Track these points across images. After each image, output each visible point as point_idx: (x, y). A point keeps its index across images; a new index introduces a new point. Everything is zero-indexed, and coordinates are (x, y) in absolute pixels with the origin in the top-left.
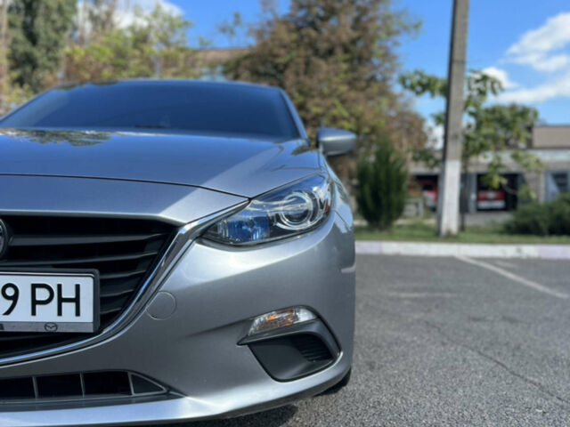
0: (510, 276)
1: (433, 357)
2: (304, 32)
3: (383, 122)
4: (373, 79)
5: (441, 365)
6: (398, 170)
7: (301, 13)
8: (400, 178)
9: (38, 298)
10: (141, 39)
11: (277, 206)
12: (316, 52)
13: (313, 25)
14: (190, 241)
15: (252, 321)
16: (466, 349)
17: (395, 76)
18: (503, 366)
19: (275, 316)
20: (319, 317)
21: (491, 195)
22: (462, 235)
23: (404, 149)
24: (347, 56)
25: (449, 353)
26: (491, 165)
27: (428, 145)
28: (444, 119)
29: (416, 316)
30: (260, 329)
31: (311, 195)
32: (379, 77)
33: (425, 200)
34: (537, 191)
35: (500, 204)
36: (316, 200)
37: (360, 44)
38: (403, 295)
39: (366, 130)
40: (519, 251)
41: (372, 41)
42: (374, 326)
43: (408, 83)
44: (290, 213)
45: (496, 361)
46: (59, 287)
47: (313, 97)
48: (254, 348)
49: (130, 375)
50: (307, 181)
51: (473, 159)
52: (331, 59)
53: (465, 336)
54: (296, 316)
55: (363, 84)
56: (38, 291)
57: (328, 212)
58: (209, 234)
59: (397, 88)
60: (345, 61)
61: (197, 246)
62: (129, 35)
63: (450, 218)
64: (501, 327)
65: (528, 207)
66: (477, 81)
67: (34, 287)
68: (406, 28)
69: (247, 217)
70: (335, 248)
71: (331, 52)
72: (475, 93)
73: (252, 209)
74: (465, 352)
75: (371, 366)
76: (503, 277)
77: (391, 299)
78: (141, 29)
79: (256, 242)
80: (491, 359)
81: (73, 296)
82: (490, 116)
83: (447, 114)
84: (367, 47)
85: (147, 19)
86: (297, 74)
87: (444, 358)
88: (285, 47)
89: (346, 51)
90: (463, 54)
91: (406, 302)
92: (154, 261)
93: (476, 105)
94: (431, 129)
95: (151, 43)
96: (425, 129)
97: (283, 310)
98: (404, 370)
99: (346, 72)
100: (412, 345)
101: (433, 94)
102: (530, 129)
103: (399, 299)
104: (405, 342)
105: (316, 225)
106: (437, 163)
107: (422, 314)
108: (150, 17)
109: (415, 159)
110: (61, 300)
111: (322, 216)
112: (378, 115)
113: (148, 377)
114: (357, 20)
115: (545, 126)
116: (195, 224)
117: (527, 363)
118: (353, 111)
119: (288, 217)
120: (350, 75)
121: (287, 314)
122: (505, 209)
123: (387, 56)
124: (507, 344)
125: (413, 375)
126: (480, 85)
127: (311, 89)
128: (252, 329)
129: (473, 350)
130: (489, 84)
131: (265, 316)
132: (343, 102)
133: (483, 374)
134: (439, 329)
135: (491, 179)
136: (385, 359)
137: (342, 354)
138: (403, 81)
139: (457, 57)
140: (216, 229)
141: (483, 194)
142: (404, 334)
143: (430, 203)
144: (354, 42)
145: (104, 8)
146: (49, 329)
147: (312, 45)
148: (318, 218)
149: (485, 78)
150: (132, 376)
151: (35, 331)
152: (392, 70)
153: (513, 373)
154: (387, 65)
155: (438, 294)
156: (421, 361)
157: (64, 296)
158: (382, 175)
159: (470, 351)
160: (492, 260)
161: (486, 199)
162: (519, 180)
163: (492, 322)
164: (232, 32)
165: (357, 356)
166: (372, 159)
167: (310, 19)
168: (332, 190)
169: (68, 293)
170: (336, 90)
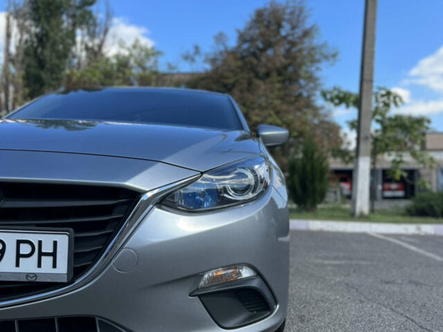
0: (413, 248)
1: (353, 313)
2: (247, 59)
3: (308, 128)
4: (300, 95)
5: (360, 319)
6: (321, 164)
7: (245, 46)
8: (323, 171)
9: (22, 252)
10: (123, 64)
11: (225, 180)
12: (257, 75)
13: (254, 54)
14: (151, 206)
15: (202, 276)
16: (380, 306)
17: (318, 93)
18: (412, 321)
19: (221, 272)
20: (259, 274)
21: (394, 186)
22: (372, 216)
23: (325, 149)
24: (280, 78)
25: (366, 309)
26: (394, 161)
27: (343, 147)
28: (356, 125)
29: (338, 279)
30: (208, 283)
31: (253, 171)
32: (305, 94)
33: (341, 190)
34: (430, 183)
35: (400, 193)
36: (256, 175)
37: (290, 69)
38: (326, 262)
39: (295, 134)
40: (419, 229)
41: (300, 66)
42: (304, 287)
43: (329, 96)
44: (235, 186)
45: (406, 317)
46: (40, 243)
47: (253, 109)
48: (203, 298)
49: (97, 319)
50: (249, 160)
51: (379, 157)
52: (268, 80)
53: (379, 295)
54: (240, 273)
55: (293, 99)
56: (22, 245)
57: (266, 187)
58: (167, 201)
59: (319, 102)
60: (279, 82)
61: (156, 210)
62: (114, 61)
63: (362, 202)
64: (408, 288)
65: (424, 195)
66: (383, 96)
67: (19, 242)
68: (326, 57)
69: (199, 189)
70: (273, 220)
71: (268, 75)
72: (381, 105)
73: (203, 182)
74: (380, 309)
75: (302, 319)
76: (407, 250)
77: (317, 265)
78: (124, 57)
79: (207, 209)
80: (402, 314)
81: (51, 251)
82: (393, 123)
83: (359, 121)
84: (296, 72)
85: (128, 49)
86: (242, 91)
87: (363, 313)
88: (232, 71)
89: (280, 74)
90: (371, 74)
91: (329, 268)
92: (120, 222)
93: (383, 115)
94: (346, 135)
95: (131, 68)
96: (341, 134)
97: (228, 267)
98: (330, 323)
99: (279, 90)
100: (335, 302)
101: (348, 106)
102: (424, 134)
103: (323, 265)
104: (330, 299)
105: (257, 196)
106: (351, 158)
107: (343, 278)
108: (131, 48)
109: (335, 156)
110: (41, 254)
111: (261, 189)
112: (305, 123)
113: (112, 322)
114: (288, 51)
115: (435, 133)
116: (155, 192)
117: (432, 319)
118: (285, 119)
119: (234, 189)
120: (282, 93)
121: (231, 271)
122: (405, 197)
123: (311, 78)
124: (415, 302)
125: (337, 327)
126: (385, 99)
127: (252, 103)
128: (202, 283)
129: (386, 307)
130: (392, 98)
131: (214, 271)
132: (277, 113)
133: (396, 327)
134: (357, 290)
135: (394, 173)
136: (313, 314)
137: (278, 306)
138: (324, 95)
139: (366, 77)
140: (173, 197)
141: (387, 186)
142: (329, 293)
143: (346, 192)
144: (285, 67)
145: (97, 41)
146: (30, 279)
147: (253, 69)
148: (258, 191)
149: (389, 94)
150: (99, 321)
151: (17, 280)
152: (315, 88)
153: (421, 327)
154: (312, 85)
155: (354, 262)
156: (343, 316)
157: (43, 251)
158: (308, 168)
159: (384, 308)
160: (397, 236)
161: (390, 189)
162: (416, 174)
163: (401, 284)
164: (193, 60)
165: (290, 310)
166: (300, 156)
167: (252, 50)
168: (270, 170)
169: (47, 248)
170: (272, 103)
